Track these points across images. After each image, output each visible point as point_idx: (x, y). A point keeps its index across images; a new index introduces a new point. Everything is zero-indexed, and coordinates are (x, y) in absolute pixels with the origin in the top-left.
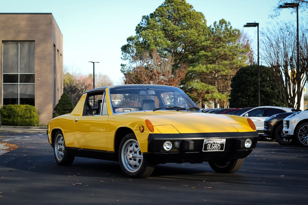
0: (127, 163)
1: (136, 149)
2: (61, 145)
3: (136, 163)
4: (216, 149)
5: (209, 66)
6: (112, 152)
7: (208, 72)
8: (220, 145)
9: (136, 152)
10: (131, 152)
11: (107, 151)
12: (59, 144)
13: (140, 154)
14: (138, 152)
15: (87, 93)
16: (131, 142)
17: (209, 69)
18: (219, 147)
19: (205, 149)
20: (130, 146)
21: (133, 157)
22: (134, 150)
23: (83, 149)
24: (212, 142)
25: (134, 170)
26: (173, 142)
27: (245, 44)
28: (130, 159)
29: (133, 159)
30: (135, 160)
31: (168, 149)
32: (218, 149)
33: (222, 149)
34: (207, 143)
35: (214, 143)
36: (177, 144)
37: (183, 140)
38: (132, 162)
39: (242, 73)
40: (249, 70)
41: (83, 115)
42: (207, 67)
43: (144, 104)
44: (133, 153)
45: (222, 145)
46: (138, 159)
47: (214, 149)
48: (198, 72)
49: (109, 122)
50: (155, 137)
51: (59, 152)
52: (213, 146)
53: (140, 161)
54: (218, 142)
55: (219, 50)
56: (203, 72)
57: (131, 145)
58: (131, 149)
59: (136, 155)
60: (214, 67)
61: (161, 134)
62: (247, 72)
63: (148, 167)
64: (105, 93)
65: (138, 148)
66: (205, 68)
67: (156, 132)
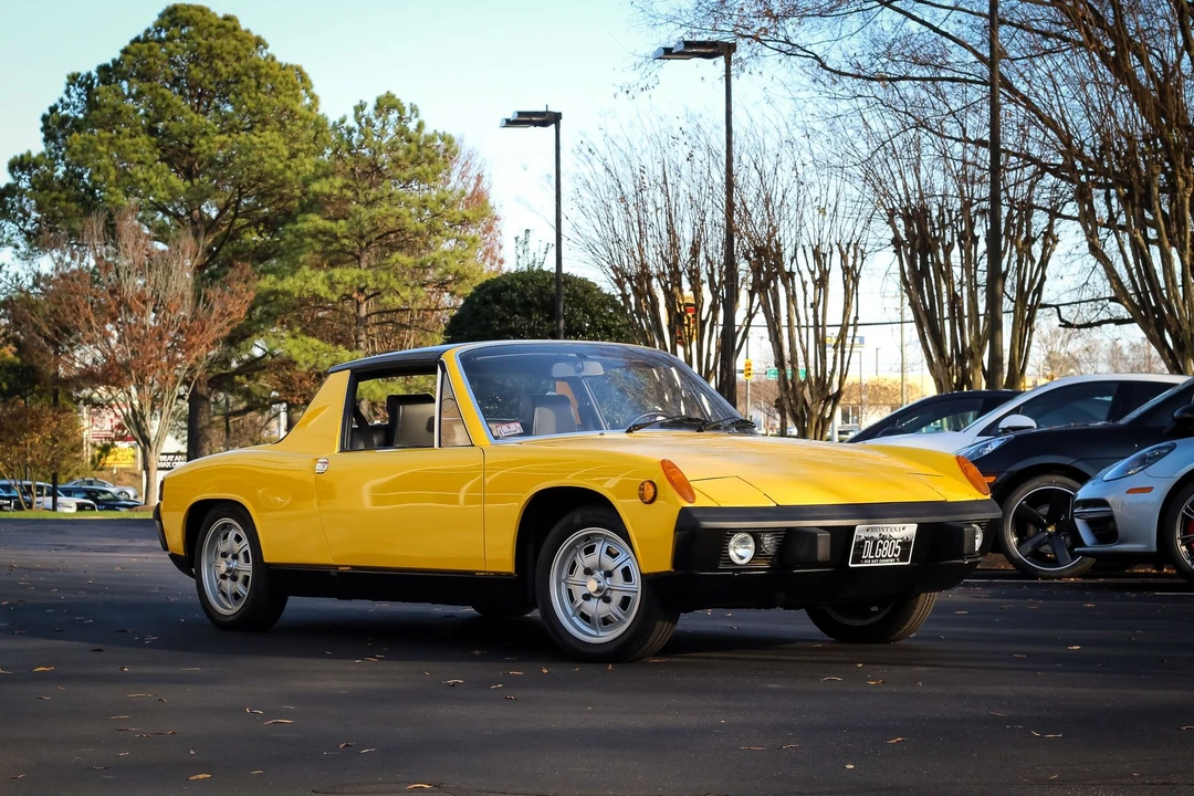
0: (570, 612)
1: (609, 563)
2: (235, 557)
3: (613, 608)
4: (887, 557)
5: (337, 273)
6: (502, 574)
7: (335, 298)
8: (899, 544)
9: (609, 574)
10: (588, 572)
11: (473, 573)
12: (224, 555)
13: (627, 574)
14: (618, 574)
15: (348, 372)
16: (588, 537)
17: (340, 287)
18: (896, 551)
19: (857, 559)
20: (583, 554)
21: (598, 590)
22: (600, 567)
23: (352, 567)
24: (876, 535)
25: (601, 634)
26: (756, 535)
27: (469, 190)
28: (587, 597)
29: (599, 598)
30: (607, 600)
31: (742, 558)
32: (893, 557)
33: (903, 557)
34: (863, 538)
35: (884, 538)
36: (768, 540)
37: (789, 530)
38: (595, 608)
41: (343, 450)
42: (330, 277)
43: (537, 410)
44: (598, 574)
45: (905, 544)
46: (617, 597)
47: (881, 558)
51: (221, 585)
52: (881, 546)
53: (625, 603)
54: (895, 534)
55: (375, 211)
56: (316, 297)
57: (590, 550)
58: (585, 561)
59: (612, 582)
60: (359, 277)
61: (720, 508)
63: (660, 623)
64: (444, 370)
65: (619, 560)
66: (323, 282)
67: (700, 502)
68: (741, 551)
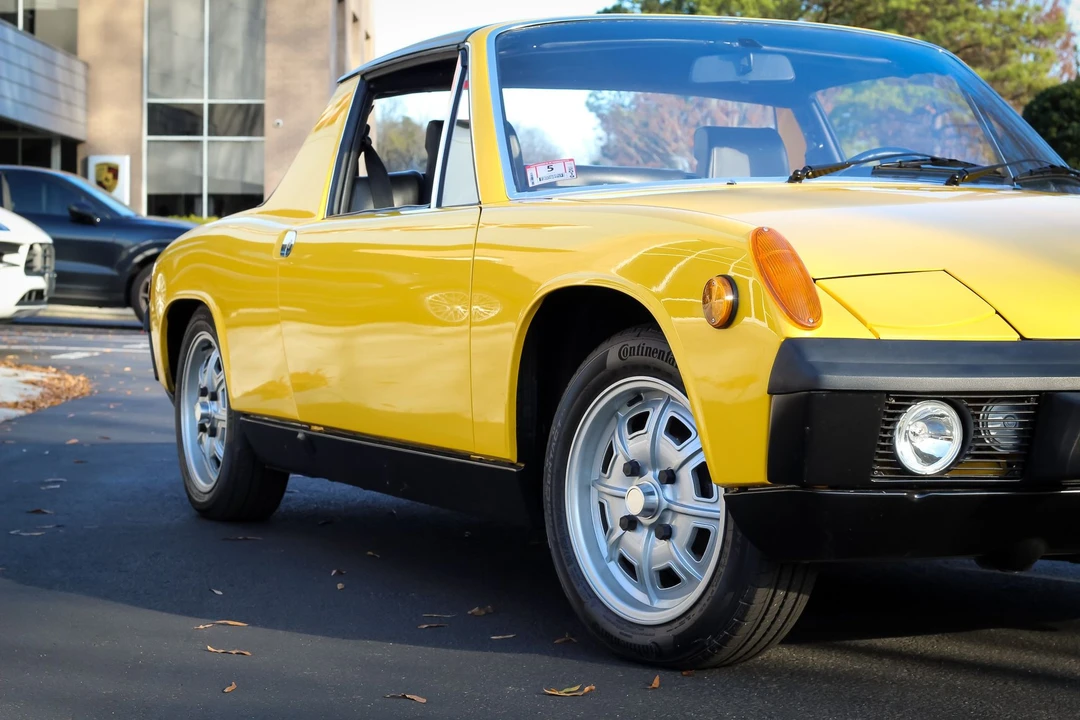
0: (604, 553)
1: (672, 453)
2: (213, 397)
3: (673, 553)
6: (497, 461)
9: (670, 477)
10: (634, 469)
12: (204, 392)
13: (704, 486)
14: (686, 477)
15: (357, 79)
16: (636, 396)
17: (914, 100)
20: (625, 429)
21: (648, 511)
22: (655, 459)
23: (325, 427)
25: (658, 604)
26: (968, 406)
28: (630, 523)
29: (651, 527)
30: (665, 533)
31: (930, 459)
36: (998, 424)
37: (1046, 397)
38: (640, 544)
39: (1044, 110)
40: (1072, 98)
41: (330, 213)
43: (715, 151)
44: (650, 477)
46: (683, 528)
48: (872, 107)
49: (482, 256)
50: (834, 368)
51: (200, 441)
53: (699, 541)
55: (951, 26)
57: (638, 423)
58: (634, 446)
59: (674, 496)
61: (879, 341)
62: (1064, 103)
63: (762, 594)
64: (465, 68)
65: (691, 446)
66: (898, 96)
67: (833, 325)
68: (929, 445)
